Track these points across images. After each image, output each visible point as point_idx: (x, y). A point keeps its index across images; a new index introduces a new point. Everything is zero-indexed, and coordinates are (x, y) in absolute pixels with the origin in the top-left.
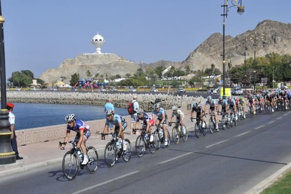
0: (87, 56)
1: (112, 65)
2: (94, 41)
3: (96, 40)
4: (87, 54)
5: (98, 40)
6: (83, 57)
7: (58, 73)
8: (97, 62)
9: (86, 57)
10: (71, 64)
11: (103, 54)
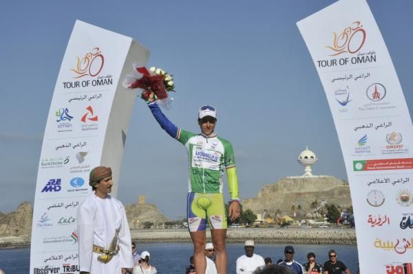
0: (294, 179)
1: (336, 192)
2: (303, 158)
3: (306, 157)
4: (294, 177)
5: (309, 157)
6: (289, 182)
7: (257, 204)
8: (311, 188)
9: (292, 181)
10: (274, 191)
11: (317, 177)
